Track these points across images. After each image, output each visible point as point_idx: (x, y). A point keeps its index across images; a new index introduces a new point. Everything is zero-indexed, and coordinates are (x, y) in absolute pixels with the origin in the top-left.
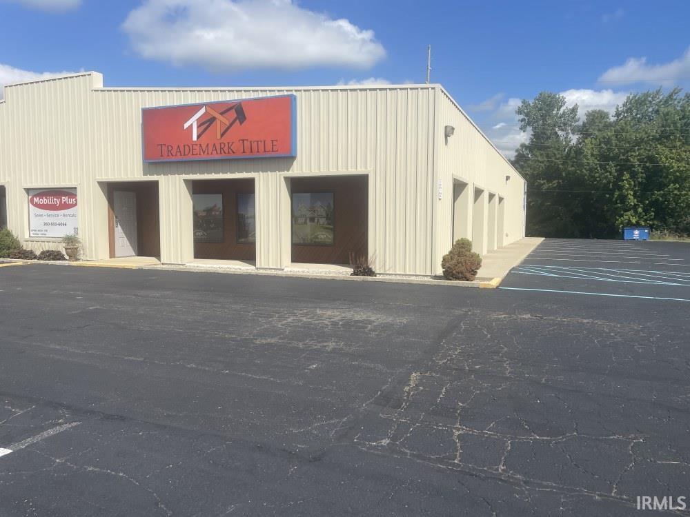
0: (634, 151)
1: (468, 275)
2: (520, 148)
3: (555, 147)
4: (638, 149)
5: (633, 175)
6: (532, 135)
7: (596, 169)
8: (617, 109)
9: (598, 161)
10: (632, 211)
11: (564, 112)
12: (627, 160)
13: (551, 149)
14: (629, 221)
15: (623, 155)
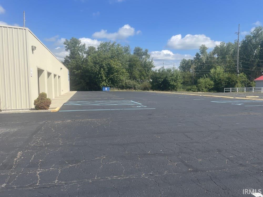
0: (104, 61)
1: (46, 107)
2: (66, 57)
3: (78, 58)
4: (105, 61)
5: (104, 70)
6: (70, 53)
7: (93, 67)
8: (98, 47)
9: (93, 64)
10: (105, 81)
11: (81, 45)
12: (102, 64)
13: (77, 59)
14: (104, 85)
15: (101, 63)
